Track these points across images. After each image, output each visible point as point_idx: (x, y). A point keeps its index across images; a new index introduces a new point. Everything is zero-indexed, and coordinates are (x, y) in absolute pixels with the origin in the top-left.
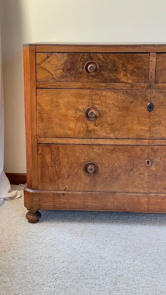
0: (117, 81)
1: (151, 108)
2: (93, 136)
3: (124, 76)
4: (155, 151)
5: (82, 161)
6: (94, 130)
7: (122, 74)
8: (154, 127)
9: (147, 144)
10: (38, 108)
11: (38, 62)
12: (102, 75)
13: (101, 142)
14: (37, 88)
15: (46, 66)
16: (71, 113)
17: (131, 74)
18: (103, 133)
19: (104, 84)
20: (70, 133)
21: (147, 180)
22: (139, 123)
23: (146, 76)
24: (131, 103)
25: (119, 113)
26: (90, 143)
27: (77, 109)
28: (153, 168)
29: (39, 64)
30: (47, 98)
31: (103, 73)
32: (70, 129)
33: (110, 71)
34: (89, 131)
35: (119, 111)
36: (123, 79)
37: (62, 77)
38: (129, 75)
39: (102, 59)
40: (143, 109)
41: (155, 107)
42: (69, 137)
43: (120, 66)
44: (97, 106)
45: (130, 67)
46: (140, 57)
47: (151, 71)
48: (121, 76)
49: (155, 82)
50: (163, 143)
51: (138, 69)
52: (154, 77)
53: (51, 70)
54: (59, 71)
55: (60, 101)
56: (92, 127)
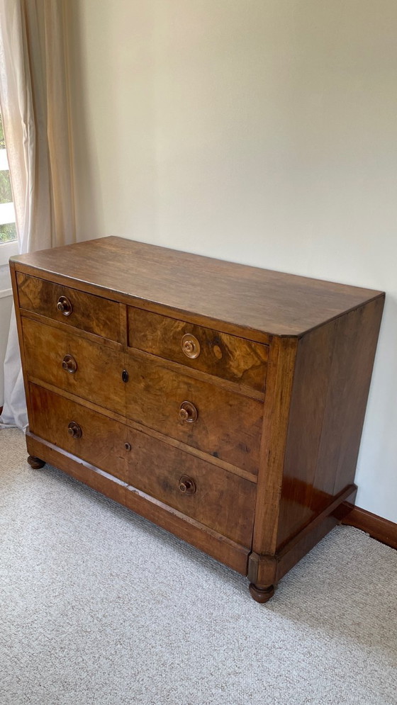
0: (89, 329)
1: (125, 377)
2: (74, 392)
3: (98, 326)
4: (135, 436)
5: (67, 417)
6: (74, 384)
7: (95, 324)
8: (130, 404)
9: (124, 422)
10: (25, 340)
11: (19, 283)
12: (76, 317)
13: (81, 401)
14: (21, 316)
15: (27, 290)
16: (53, 355)
17: (104, 326)
18: (82, 391)
19: (79, 330)
20: (53, 380)
21: (127, 468)
22: (115, 393)
23: (119, 333)
24: (106, 363)
25: (95, 372)
26: (72, 398)
27: (57, 353)
28: (132, 456)
29: (20, 287)
30: (31, 330)
31: (76, 314)
32: (53, 375)
33: (83, 315)
34: (70, 384)
35: (96, 370)
36: (97, 330)
37: (41, 309)
38: (101, 327)
39: (74, 297)
40: (119, 376)
41: (130, 379)
42: (52, 384)
43: (92, 311)
44: (75, 356)
45: (102, 316)
46: (111, 305)
47: (122, 328)
48: (94, 324)
49: (129, 345)
50: (141, 429)
51: (110, 321)
52: (126, 338)
53: (31, 297)
54: (38, 301)
55: (42, 337)
56: (72, 381)
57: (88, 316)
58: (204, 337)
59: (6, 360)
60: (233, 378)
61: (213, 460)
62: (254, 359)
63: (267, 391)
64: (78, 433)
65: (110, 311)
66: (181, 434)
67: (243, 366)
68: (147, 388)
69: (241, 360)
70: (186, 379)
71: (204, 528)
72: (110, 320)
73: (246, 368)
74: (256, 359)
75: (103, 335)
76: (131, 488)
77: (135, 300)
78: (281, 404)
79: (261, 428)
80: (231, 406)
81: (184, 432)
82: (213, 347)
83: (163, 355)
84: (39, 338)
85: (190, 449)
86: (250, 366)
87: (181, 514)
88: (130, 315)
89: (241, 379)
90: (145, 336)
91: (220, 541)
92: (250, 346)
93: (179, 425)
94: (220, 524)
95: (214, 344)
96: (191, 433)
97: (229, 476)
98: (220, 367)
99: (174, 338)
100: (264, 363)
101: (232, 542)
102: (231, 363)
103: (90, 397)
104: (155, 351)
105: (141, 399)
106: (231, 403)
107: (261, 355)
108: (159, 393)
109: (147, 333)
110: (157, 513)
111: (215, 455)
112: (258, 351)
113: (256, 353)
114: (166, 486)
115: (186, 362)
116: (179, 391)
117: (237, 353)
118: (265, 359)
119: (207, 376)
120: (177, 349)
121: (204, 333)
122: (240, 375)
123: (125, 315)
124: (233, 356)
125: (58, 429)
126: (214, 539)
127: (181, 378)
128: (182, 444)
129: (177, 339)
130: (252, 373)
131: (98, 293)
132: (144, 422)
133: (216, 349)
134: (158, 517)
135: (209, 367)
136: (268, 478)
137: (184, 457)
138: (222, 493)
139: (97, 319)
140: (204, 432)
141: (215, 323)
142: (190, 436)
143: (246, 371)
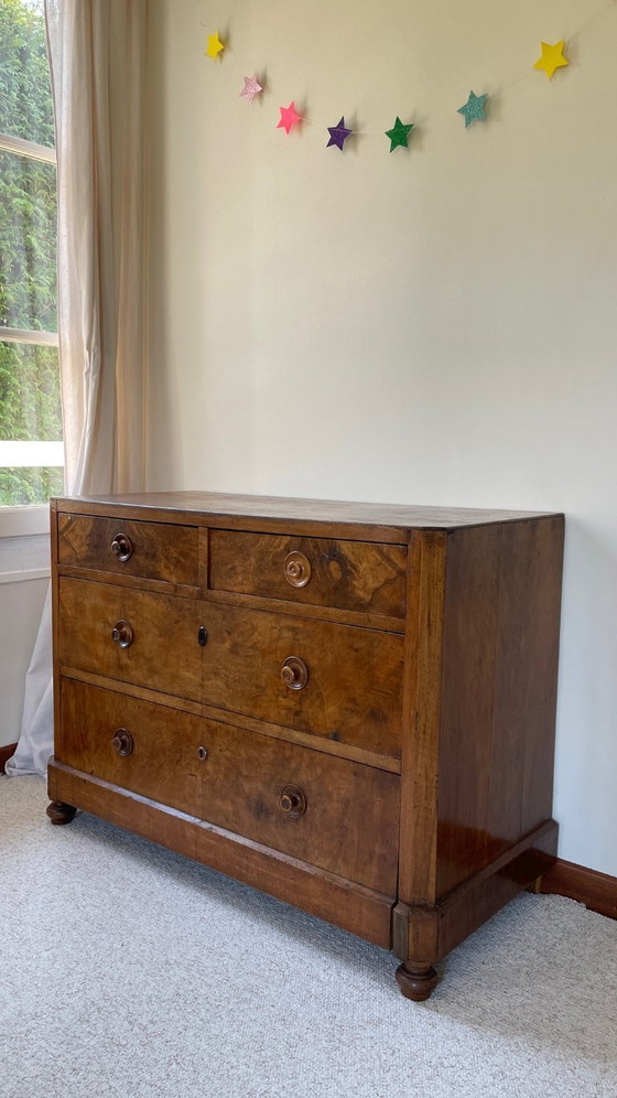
0: (155, 575)
1: (203, 638)
2: (126, 678)
3: (166, 567)
4: (213, 732)
5: (113, 723)
6: (127, 666)
8: (209, 679)
9: (198, 712)
10: (61, 611)
11: (60, 529)
12: (136, 561)
13: (136, 691)
14: (59, 575)
15: (71, 537)
16: (99, 626)
17: (175, 565)
18: (137, 675)
19: (139, 580)
20: (97, 664)
21: (201, 790)
22: (188, 666)
23: (196, 572)
24: (176, 622)
25: (160, 640)
26: (122, 690)
27: (106, 622)
28: (210, 767)
29: (62, 533)
30: (70, 594)
31: (138, 557)
32: (98, 658)
33: (147, 555)
34: (121, 668)
35: (160, 636)
36: (165, 575)
37: (88, 559)
38: (172, 568)
39: (136, 532)
40: (193, 638)
41: (210, 639)
42: (94, 672)
43: (160, 548)
44: (131, 621)
45: (173, 552)
46: (187, 533)
47: (201, 563)
48: (161, 567)
49: (209, 587)
50: (223, 718)
51: (184, 557)
52: (206, 576)
53: (75, 545)
54: (85, 548)
55: (86, 602)
56: (125, 661)
57: (154, 556)
58: (316, 552)
59: (30, 669)
60: (361, 606)
61: (333, 747)
62: (387, 570)
63: (408, 616)
64: (127, 746)
65: (185, 542)
66: (283, 712)
67: (372, 584)
68: (234, 650)
69: (369, 576)
70: (290, 623)
71: (320, 873)
72: (185, 555)
73: (376, 585)
74: (390, 569)
75: (174, 580)
76: (205, 825)
77: (219, 519)
78: (430, 633)
79: (401, 678)
80: (356, 650)
81: (288, 709)
82: (328, 565)
83: (258, 592)
84: (82, 603)
85: (298, 736)
86: (382, 580)
87: (283, 855)
88: (212, 543)
89: (370, 604)
90: (233, 568)
91: (346, 891)
92: (380, 552)
93: (281, 699)
94: (346, 861)
95: (331, 560)
96: (298, 708)
97: (358, 768)
98: (339, 594)
99: (275, 563)
100: (402, 573)
101: (365, 890)
102: (355, 583)
103: (150, 682)
104: (246, 589)
105: (225, 668)
106: (356, 646)
107: (397, 561)
108: (252, 652)
109: (237, 563)
110: (245, 861)
111: (336, 737)
112: (393, 557)
113: (389, 560)
114: (261, 810)
115: (293, 595)
116: (281, 644)
117: (363, 567)
118: (402, 566)
119: (320, 610)
120: (277, 578)
121: (316, 547)
122: (368, 598)
123: (205, 543)
124: (358, 572)
125: (97, 746)
126: (337, 888)
127: (284, 622)
128: (285, 731)
129: (277, 566)
130: (385, 593)
131: (170, 519)
132: (229, 705)
133: (334, 565)
134: (247, 868)
135: (323, 596)
136: (416, 759)
137: (288, 753)
138: (347, 803)
139: (167, 558)
140: (318, 702)
141: (330, 528)
142: (297, 713)
143: (376, 590)
